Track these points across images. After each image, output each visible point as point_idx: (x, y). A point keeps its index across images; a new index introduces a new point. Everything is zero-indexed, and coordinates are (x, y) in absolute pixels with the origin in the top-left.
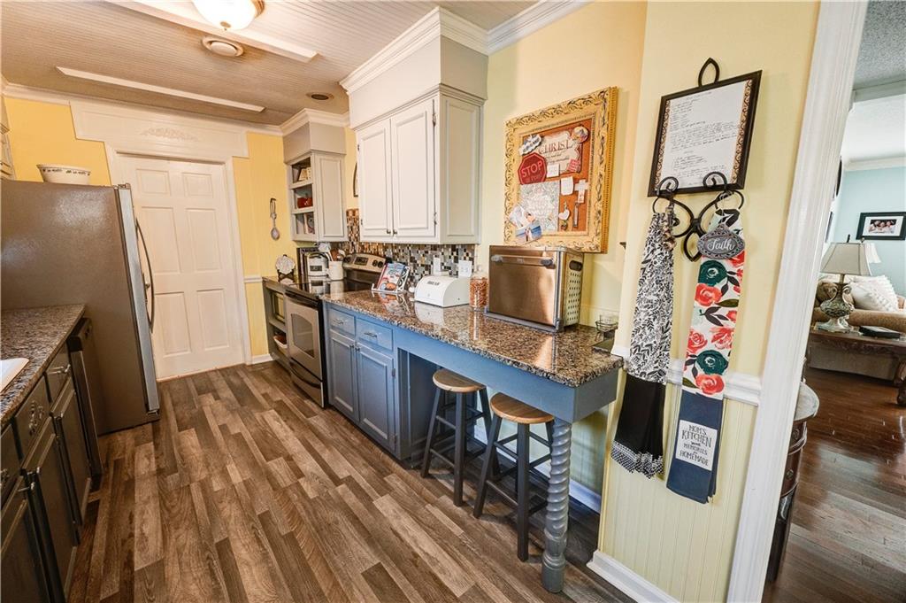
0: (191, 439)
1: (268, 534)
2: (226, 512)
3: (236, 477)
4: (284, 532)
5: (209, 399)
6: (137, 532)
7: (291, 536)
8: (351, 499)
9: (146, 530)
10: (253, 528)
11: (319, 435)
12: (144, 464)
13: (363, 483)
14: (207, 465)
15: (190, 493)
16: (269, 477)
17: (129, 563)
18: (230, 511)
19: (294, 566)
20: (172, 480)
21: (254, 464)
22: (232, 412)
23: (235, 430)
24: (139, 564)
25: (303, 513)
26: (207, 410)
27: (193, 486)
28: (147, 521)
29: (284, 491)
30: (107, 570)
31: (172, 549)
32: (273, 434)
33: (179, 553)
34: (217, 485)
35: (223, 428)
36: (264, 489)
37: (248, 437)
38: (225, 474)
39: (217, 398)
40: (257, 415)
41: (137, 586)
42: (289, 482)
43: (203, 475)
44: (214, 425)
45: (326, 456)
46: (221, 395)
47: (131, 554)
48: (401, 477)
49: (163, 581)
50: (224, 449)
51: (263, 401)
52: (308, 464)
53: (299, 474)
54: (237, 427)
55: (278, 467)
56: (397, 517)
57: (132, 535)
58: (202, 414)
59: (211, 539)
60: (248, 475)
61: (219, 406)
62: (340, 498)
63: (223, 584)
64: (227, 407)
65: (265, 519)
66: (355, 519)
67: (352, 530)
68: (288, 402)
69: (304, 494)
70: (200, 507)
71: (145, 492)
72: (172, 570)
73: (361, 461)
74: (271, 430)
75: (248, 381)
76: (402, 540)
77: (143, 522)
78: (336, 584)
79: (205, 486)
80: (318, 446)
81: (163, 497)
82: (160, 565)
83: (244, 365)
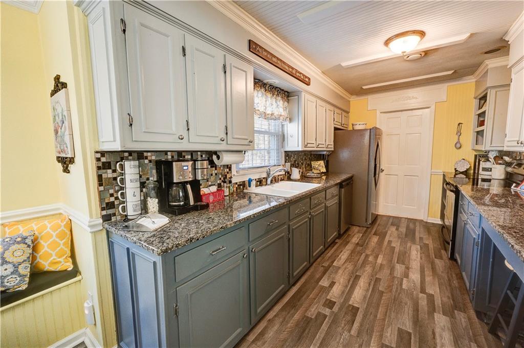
0: (375, 239)
1: (374, 285)
2: (367, 268)
3: (380, 260)
4: (380, 289)
5: (393, 229)
6: (340, 256)
7: (383, 292)
8: (423, 302)
9: (342, 257)
10: (371, 279)
11: (433, 269)
12: (355, 240)
13: (438, 302)
14: (373, 251)
15: (361, 256)
16: (392, 269)
17: (333, 262)
18: (368, 269)
19: (374, 301)
20: (359, 248)
21: (391, 261)
22: (399, 238)
23: (393, 245)
24: (335, 264)
25: (394, 290)
26: (389, 232)
27: (364, 254)
28: (344, 255)
29: (394, 277)
30: (328, 260)
31: (344, 267)
32: (409, 256)
33: (345, 269)
34: (371, 259)
35: (390, 242)
36: (386, 271)
37: (397, 250)
38: (376, 257)
39: (397, 229)
40: (409, 245)
41: (331, 268)
42: (398, 276)
43: (369, 253)
44: (387, 239)
45: (428, 279)
46: (400, 229)
47: (334, 260)
48: (469, 319)
49: (336, 272)
50: (383, 249)
51: (418, 239)
52: (415, 276)
53: (407, 276)
54: (396, 244)
55: (399, 269)
56: (443, 330)
57: (338, 256)
58: (386, 233)
59: (356, 272)
60: (384, 263)
61: (395, 233)
62: (418, 298)
63: (349, 286)
64: (398, 235)
65: (378, 280)
66: (416, 309)
67: (411, 312)
68: (431, 246)
69: (401, 284)
70: (361, 261)
71: (350, 247)
72: (340, 271)
73: (448, 294)
74: (410, 253)
75: (417, 228)
76: (434, 338)
77: (343, 255)
78: (384, 320)
79: (367, 256)
80: (428, 272)
81: (353, 252)
82: (339, 268)
83: (422, 221)
